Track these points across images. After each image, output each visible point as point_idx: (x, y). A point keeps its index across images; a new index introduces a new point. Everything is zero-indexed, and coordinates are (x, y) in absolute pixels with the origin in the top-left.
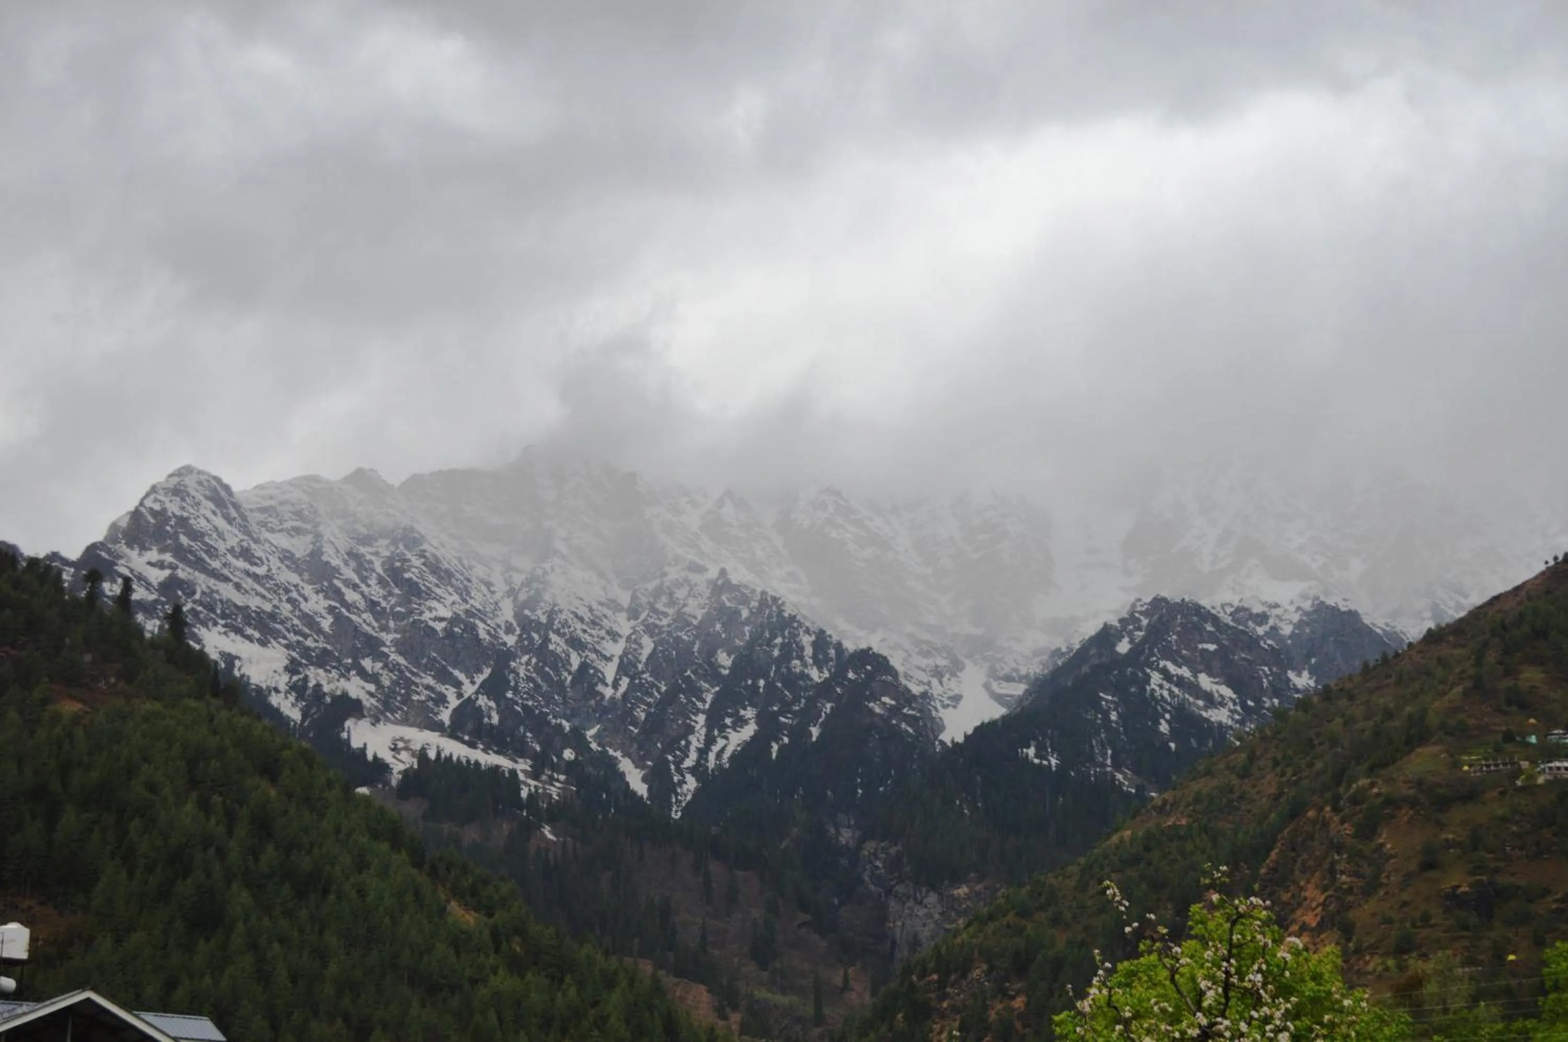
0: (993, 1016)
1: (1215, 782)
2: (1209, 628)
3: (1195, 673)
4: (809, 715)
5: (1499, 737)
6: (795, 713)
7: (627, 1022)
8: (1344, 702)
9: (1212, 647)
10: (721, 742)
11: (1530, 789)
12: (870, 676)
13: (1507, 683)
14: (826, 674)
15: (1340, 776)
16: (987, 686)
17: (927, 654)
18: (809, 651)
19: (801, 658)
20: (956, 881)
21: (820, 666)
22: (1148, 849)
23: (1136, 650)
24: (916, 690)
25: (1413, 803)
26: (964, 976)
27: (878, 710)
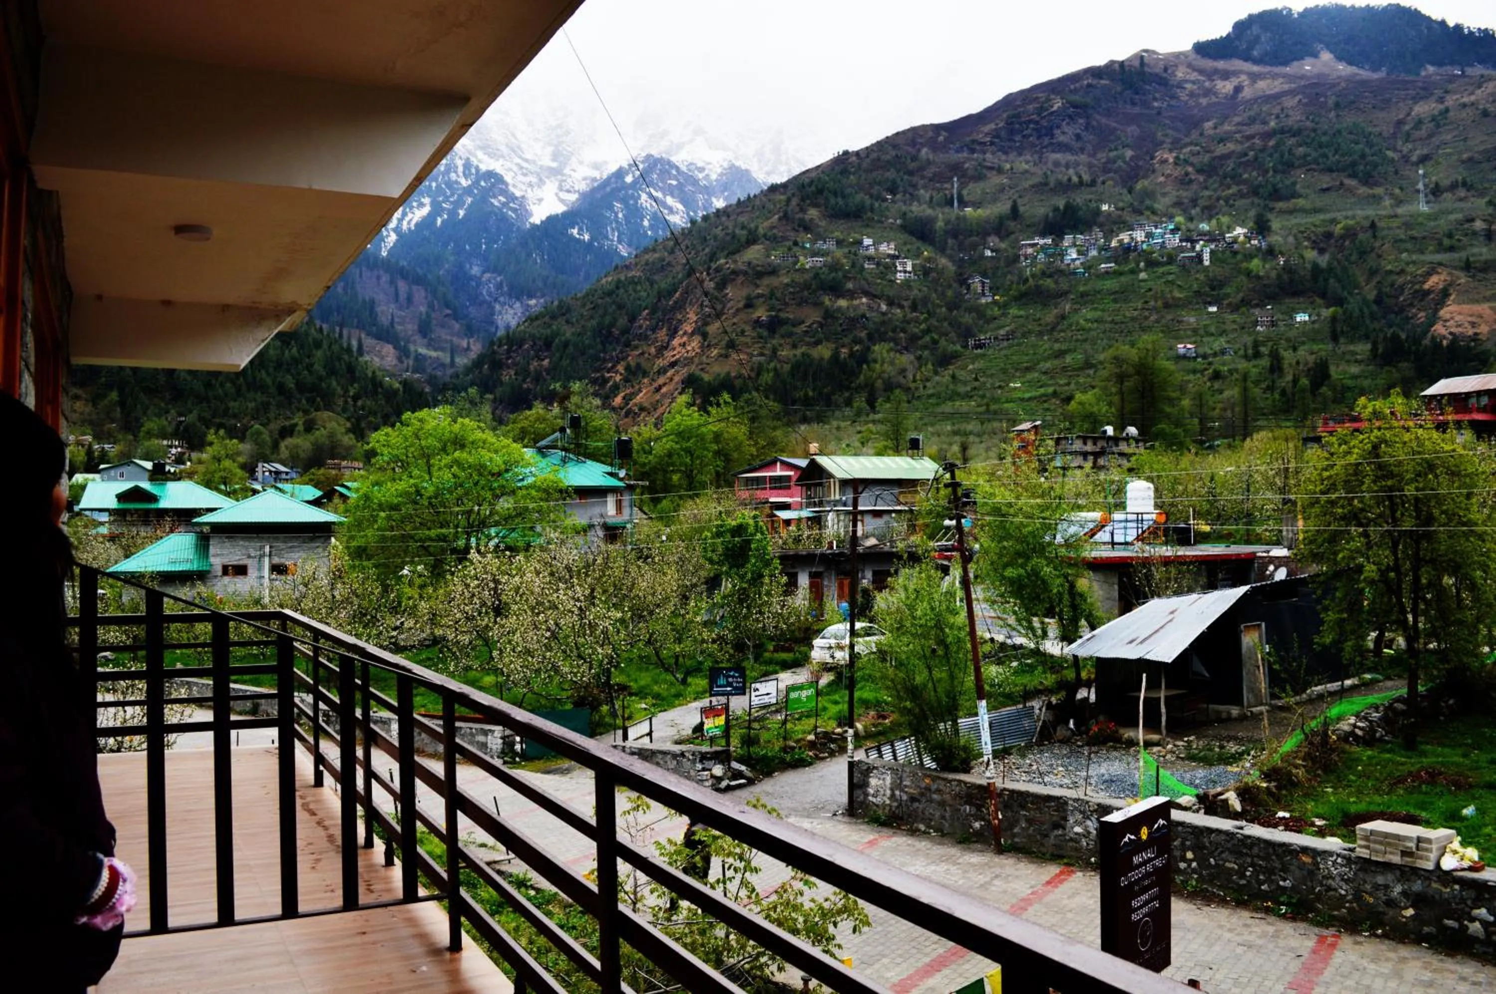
0: (532, 368)
1: (657, 255)
2: (674, 172)
3: (665, 195)
4: (458, 204)
5: (791, 243)
6: (452, 203)
7: (325, 367)
8: (724, 219)
9: (674, 183)
10: (410, 216)
11: (803, 270)
12: (493, 185)
13: (800, 215)
14: (470, 182)
15: (713, 257)
16: (557, 194)
17: (525, 175)
18: (460, 169)
19: (456, 172)
20: (531, 296)
21: (466, 176)
22: (618, 288)
23: (635, 182)
24: (518, 194)
25: (745, 273)
26: (520, 347)
27: (496, 203)
